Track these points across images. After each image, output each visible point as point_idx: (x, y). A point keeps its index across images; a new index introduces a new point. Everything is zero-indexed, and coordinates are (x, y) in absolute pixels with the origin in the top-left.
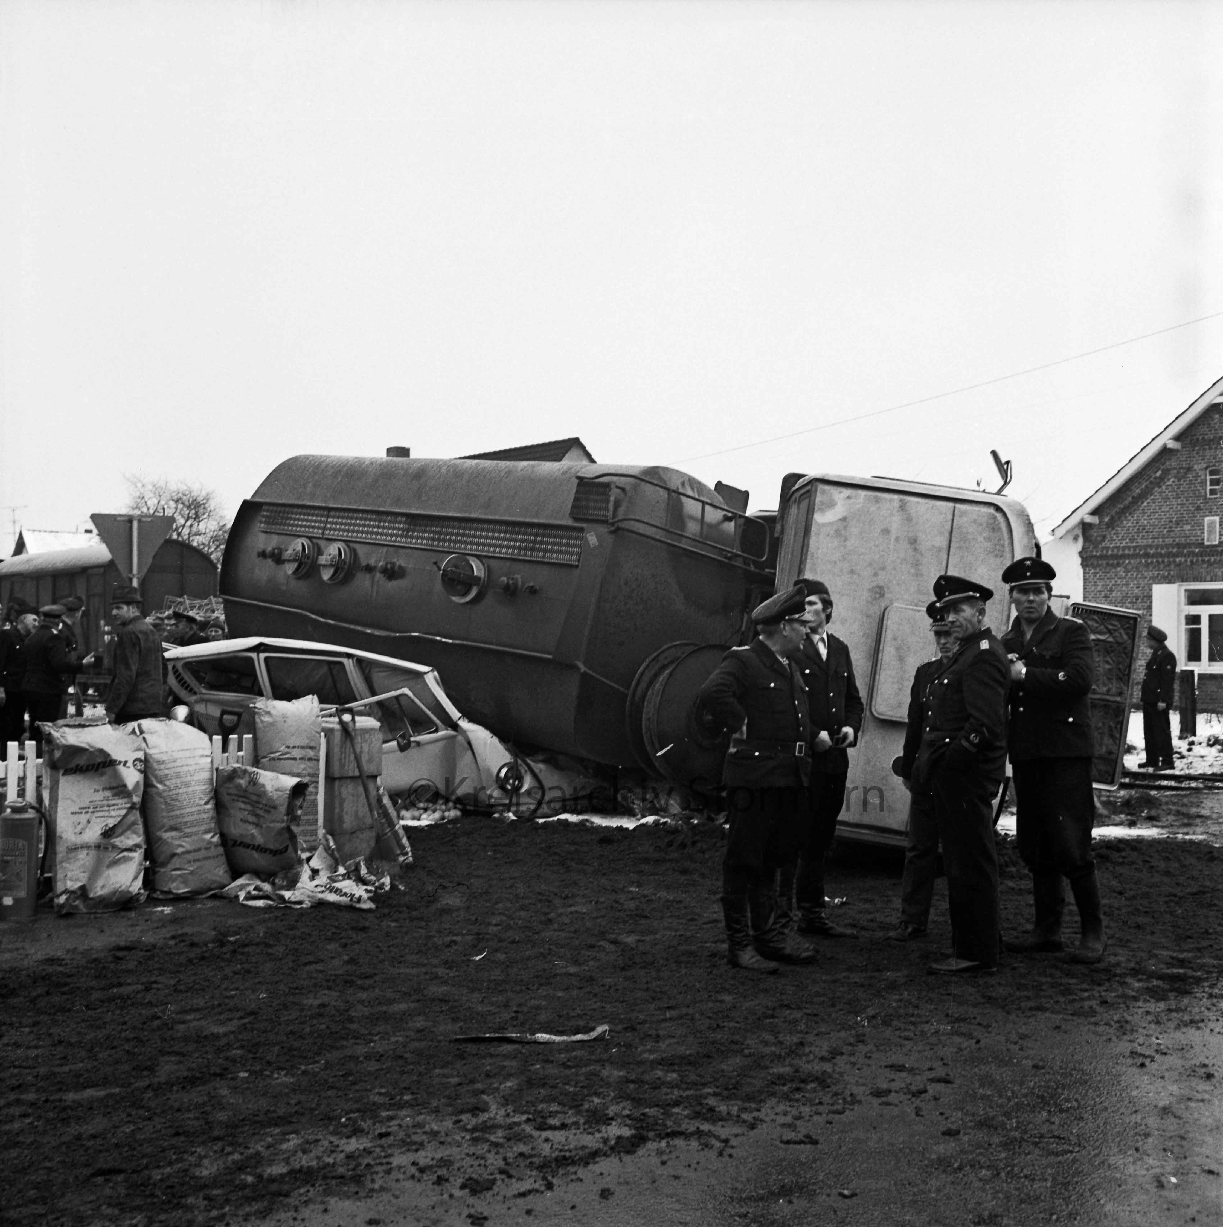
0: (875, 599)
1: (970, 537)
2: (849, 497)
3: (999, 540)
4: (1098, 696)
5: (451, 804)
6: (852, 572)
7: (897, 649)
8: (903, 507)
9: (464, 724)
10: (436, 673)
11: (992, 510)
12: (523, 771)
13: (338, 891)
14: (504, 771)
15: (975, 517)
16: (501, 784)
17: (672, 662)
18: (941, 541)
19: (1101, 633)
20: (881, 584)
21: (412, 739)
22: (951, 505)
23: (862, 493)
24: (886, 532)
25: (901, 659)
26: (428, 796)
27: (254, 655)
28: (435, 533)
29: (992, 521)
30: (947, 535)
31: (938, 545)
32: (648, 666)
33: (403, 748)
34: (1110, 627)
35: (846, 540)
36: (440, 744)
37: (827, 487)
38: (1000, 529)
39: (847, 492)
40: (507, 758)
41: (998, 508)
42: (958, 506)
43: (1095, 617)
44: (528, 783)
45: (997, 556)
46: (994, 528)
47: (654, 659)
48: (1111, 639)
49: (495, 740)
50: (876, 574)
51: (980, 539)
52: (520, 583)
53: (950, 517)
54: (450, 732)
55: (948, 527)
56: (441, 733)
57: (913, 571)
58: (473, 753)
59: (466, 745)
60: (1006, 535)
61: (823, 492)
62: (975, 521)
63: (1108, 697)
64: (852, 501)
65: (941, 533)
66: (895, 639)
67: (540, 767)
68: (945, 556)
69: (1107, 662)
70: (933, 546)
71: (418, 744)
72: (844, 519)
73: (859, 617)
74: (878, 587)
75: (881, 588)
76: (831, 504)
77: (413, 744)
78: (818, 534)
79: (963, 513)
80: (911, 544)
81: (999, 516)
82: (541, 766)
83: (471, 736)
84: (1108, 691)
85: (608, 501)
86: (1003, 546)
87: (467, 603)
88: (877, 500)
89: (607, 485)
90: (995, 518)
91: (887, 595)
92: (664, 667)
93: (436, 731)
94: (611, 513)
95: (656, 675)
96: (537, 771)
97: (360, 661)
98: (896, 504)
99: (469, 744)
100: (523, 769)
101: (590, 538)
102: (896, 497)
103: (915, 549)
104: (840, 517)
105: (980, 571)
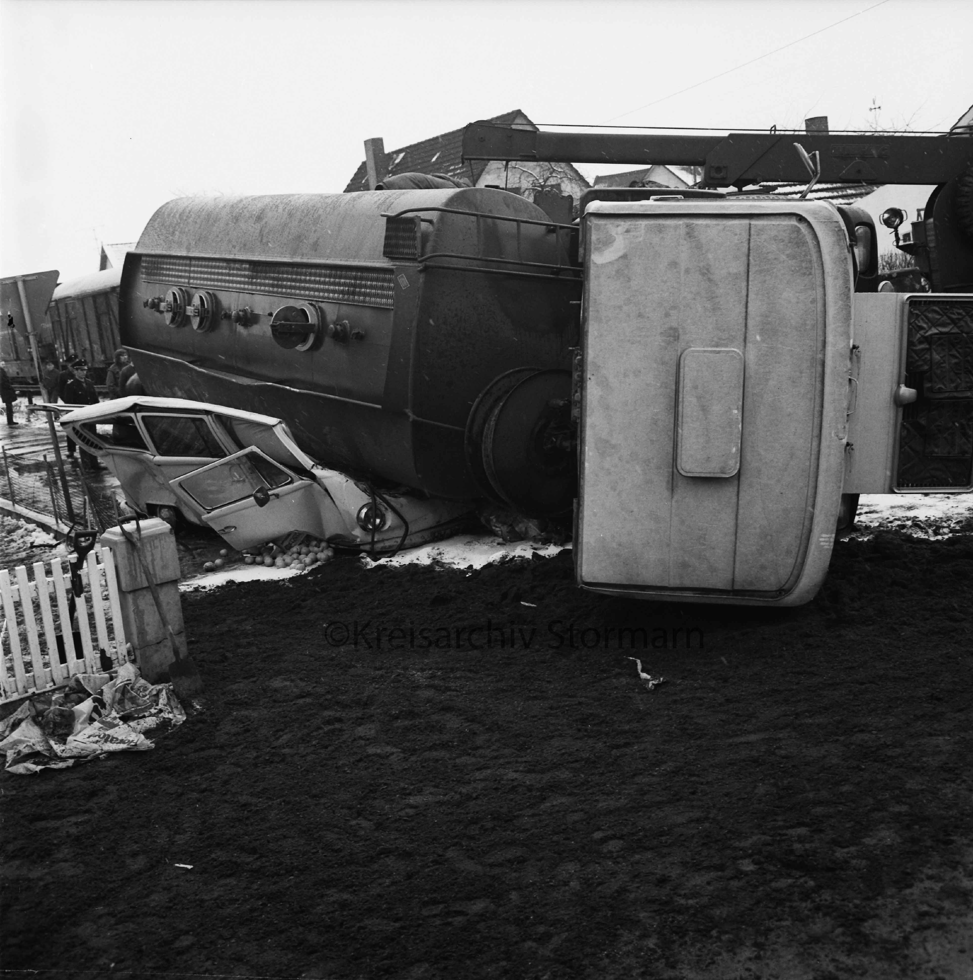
0: (669, 343)
1: (771, 256)
2: (628, 231)
3: (805, 255)
4: (947, 395)
5: (323, 544)
6: (640, 315)
7: (699, 398)
8: (690, 234)
9: (318, 472)
10: (283, 425)
11: (794, 222)
12: (383, 509)
13: (113, 740)
14: (364, 511)
15: (773, 233)
16: (363, 524)
17: (507, 392)
18: (738, 267)
19: (944, 325)
20: (674, 325)
21: (270, 493)
22: (745, 222)
23: (643, 223)
24: (674, 264)
25: (704, 409)
26: (301, 538)
27: (132, 415)
28: (273, 279)
29: (794, 235)
30: (744, 259)
31: (733, 270)
32: (481, 401)
33: (261, 502)
34: (954, 317)
35: (629, 279)
36: (299, 494)
37: (602, 222)
38: (805, 243)
39: (625, 224)
40: (365, 499)
41: (801, 219)
42: (754, 222)
43: (936, 308)
44: (390, 520)
45: (804, 274)
46: (799, 243)
47: (486, 393)
48: (955, 330)
49: (351, 483)
50: (667, 315)
51: (783, 257)
52: (349, 329)
53: (745, 236)
54: (307, 481)
55: (745, 250)
56: (296, 484)
57: (708, 305)
58: (332, 498)
59: (324, 492)
60: (813, 251)
61: (598, 228)
62: (775, 238)
63: (955, 394)
64: (632, 234)
65: (736, 258)
66: (696, 387)
67: (400, 502)
68: (744, 284)
69: (954, 356)
70: (729, 274)
71: (277, 496)
72: (624, 257)
73: (655, 365)
74: (671, 328)
75: (675, 330)
76: (608, 242)
77: (271, 498)
78: (598, 277)
79: (761, 231)
80: (703, 274)
81: (802, 227)
82: (403, 500)
83: (326, 482)
84: (956, 387)
85: (414, 239)
86: (810, 261)
87: (308, 350)
88: (660, 230)
89: (411, 221)
90: (798, 230)
91: (682, 337)
92: (498, 399)
93: (291, 482)
94: (419, 250)
95: (491, 409)
96: (397, 507)
97: (219, 417)
98: (683, 231)
99: (326, 490)
100: (383, 507)
101: (400, 281)
102: (681, 222)
103: (710, 280)
104: (621, 254)
105: (785, 295)
